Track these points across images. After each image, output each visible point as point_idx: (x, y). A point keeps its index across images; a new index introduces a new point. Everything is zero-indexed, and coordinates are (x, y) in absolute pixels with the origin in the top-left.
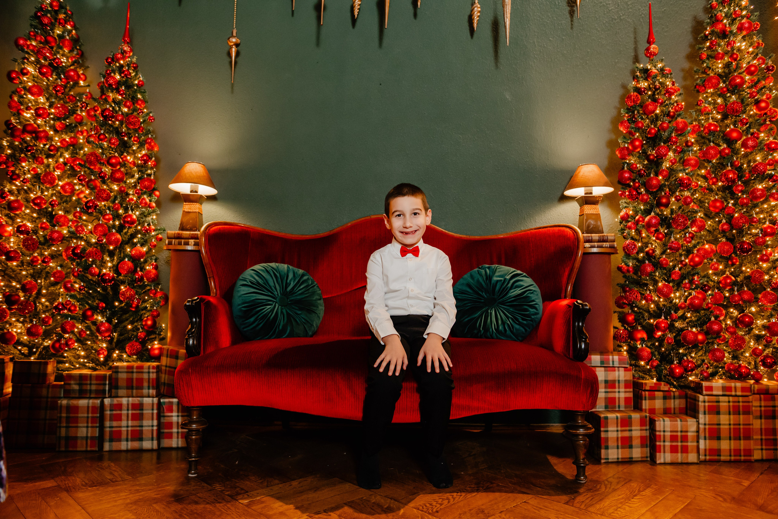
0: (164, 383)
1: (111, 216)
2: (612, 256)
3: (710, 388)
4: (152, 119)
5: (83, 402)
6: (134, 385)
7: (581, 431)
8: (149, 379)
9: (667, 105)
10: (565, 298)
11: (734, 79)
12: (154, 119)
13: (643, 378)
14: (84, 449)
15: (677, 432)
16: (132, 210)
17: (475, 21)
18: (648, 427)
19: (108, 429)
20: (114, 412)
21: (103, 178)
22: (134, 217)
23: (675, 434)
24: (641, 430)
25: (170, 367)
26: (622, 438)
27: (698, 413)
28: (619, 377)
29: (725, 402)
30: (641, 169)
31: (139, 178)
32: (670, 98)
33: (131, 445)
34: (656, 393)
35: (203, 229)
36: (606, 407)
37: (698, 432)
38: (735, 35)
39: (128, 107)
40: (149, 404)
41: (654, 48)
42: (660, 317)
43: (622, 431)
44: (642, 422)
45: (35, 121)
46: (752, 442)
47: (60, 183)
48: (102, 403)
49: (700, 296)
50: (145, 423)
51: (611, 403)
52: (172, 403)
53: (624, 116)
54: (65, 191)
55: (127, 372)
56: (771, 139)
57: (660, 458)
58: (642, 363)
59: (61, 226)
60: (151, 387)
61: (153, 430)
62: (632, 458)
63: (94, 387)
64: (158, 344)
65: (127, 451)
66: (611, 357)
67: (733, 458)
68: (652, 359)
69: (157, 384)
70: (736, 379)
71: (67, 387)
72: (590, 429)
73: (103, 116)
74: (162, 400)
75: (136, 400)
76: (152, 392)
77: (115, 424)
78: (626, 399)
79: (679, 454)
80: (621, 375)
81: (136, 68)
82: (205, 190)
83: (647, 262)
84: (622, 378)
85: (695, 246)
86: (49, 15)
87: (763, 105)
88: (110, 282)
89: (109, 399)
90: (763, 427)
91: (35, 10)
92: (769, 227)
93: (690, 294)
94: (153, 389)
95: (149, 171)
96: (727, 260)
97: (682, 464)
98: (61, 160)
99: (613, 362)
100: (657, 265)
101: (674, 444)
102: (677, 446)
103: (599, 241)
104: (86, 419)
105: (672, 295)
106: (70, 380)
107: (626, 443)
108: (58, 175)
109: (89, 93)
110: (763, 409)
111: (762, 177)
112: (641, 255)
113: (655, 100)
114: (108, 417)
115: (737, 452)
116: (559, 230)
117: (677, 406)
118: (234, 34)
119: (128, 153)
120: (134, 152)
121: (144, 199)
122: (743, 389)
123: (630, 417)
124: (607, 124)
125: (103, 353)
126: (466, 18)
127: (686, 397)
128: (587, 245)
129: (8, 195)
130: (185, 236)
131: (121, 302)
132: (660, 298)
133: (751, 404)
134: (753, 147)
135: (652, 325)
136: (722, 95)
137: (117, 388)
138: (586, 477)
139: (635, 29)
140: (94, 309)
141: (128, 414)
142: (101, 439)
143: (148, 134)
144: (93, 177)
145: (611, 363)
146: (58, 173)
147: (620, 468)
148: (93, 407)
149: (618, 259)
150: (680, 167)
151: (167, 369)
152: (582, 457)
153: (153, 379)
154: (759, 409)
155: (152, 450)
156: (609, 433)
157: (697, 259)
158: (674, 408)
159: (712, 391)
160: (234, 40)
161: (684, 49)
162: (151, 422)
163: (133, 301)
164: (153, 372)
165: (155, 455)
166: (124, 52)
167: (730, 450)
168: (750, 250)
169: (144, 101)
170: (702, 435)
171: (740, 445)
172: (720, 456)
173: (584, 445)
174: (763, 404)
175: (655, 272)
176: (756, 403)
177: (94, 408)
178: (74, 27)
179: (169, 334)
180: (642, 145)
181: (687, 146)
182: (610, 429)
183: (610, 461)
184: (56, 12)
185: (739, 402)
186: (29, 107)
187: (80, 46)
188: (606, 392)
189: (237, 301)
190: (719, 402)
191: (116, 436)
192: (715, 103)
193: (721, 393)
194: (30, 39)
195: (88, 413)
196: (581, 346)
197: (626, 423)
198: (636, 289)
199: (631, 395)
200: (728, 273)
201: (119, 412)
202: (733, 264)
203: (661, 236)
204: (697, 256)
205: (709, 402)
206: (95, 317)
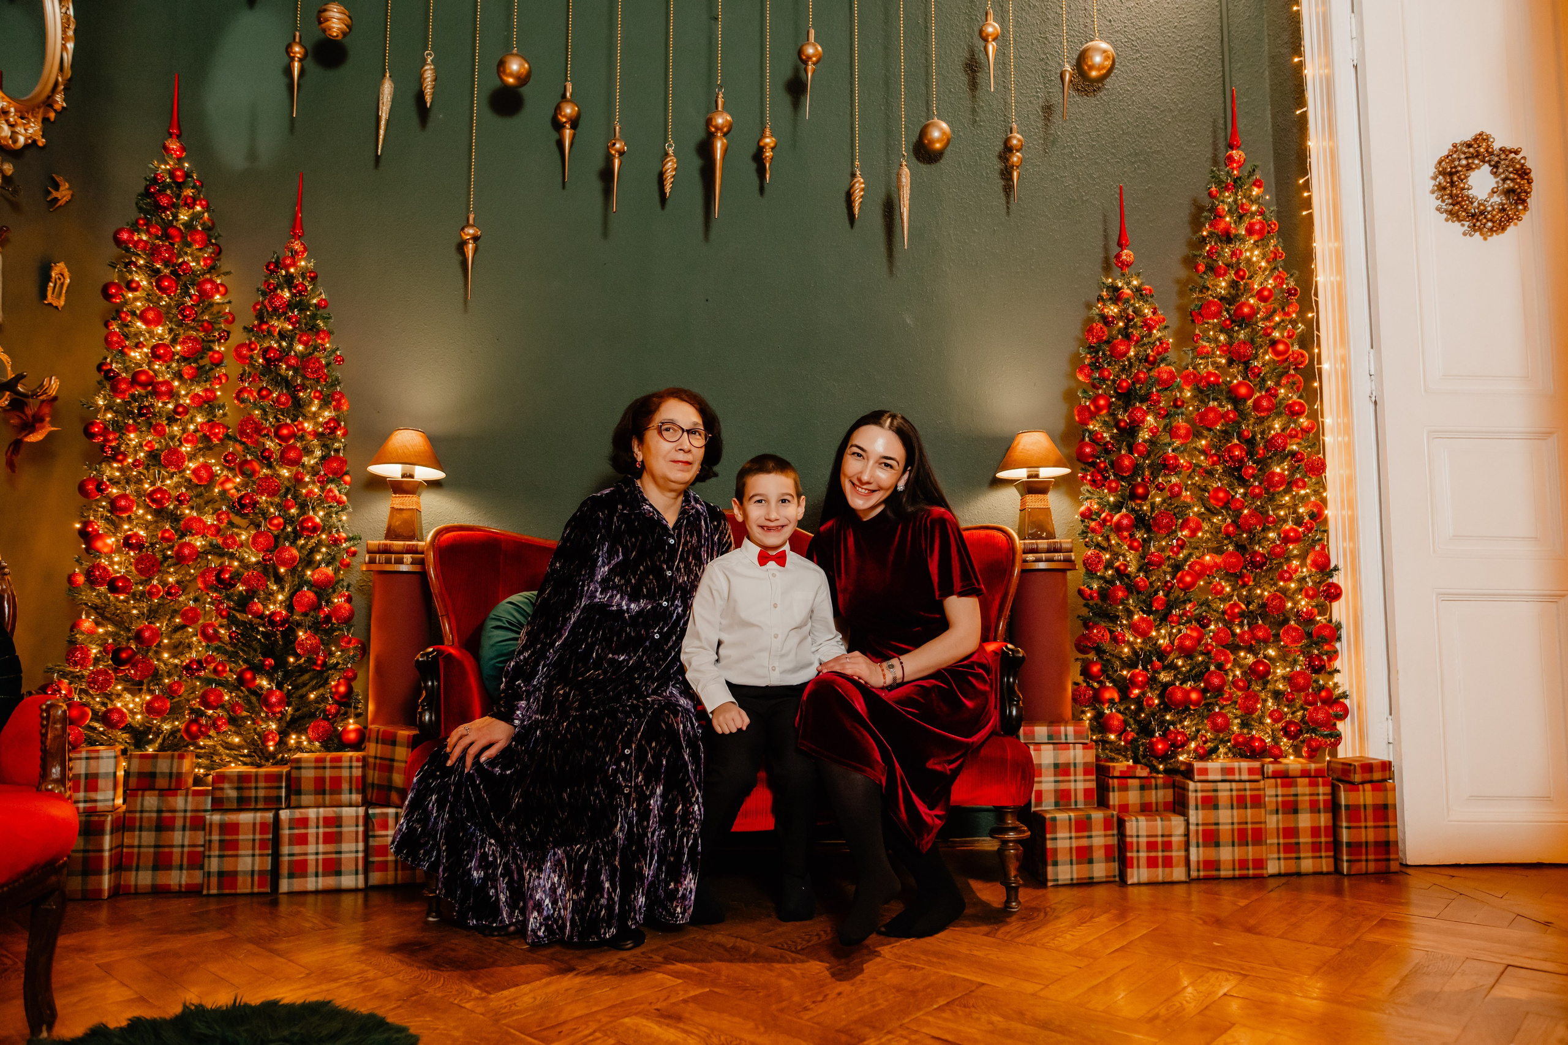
0: (373, 784)
1: (281, 520)
2: (1069, 573)
3: (1204, 771)
4: (340, 360)
5: (245, 817)
6: (327, 787)
7: (1012, 835)
8: (351, 777)
9: (1144, 344)
10: (995, 640)
11: (1240, 307)
12: (343, 360)
13: (1112, 760)
14: (248, 891)
15: (1156, 836)
16: (313, 509)
17: (857, 205)
18: (1115, 832)
19: (286, 859)
20: (296, 831)
21: (265, 458)
22: (317, 520)
23: (1153, 839)
24: (1106, 836)
25: (381, 758)
26: (1078, 848)
27: (1188, 808)
28: (1075, 758)
29: (1225, 790)
30: (1108, 442)
31: (323, 458)
32: (1150, 335)
33: (323, 882)
34: (1130, 781)
35: (429, 538)
36: (1056, 804)
37: (1187, 835)
38: (1242, 240)
39: (306, 344)
40: (351, 817)
41: (1127, 254)
42: (1137, 667)
43: (1077, 838)
44: (1107, 824)
45: (149, 364)
46: (1264, 847)
47: (192, 465)
48: (277, 817)
49: (1195, 634)
50: (346, 846)
51: (1063, 798)
52: (386, 814)
53: (1085, 357)
54: (200, 478)
55: (316, 768)
56: (1295, 398)
57: (1132, 876)
58: (1112, 737)
59: (193, 535)
60: (354, 790)
61: (357, 858)
62: (1092, 878)
63: (261, 793)
64: (355, 723)
65: (316, 892)
66: (1062, 728)
67: (1237, 873)
68: (1125, 730)
69: (361, 785)
70: (1246, 757)
71: (218, 794)
72: (1024, 832)
73: (264, 358)
74: (370, 811)
75: (330, 812)
76: (356, 797)
77: (297, 849)
78: (1087, 792)
79: (1160, 870)
80: (1079, 755)
81: (314, 279)
82: (424, 473)
83: (1118, 583)
84: (1080, 760)
85: (1186, 559)
86: (168, 192)
87: (1281, 347)
88: (282, 625)
89: (288, 811)
90: (1281, 826)
91: (144, 183)
92: (1292, 529)
93: (1180, 631)
94: (358, 792)
95: (336, 445)
96: (1236, 577)
97: (1164, 883)
98: (192, 427)
99: (1066, 736)
100: (1132, 588)
101: (1153, 854)
102: (1157, 858)
103: (1048, 551)
104: (251, 843)
105: (1154, 633)
106: (223, 782)
107: (1084, 855)
108: (187, 452)
109: (230, 313)
110: (1280, 799)
111: (1282, 455)
112: (1110, 572)
113: (1128, 337)
114: (286, 840)
115: (1243, 864)
116: (987, 535)
117: (1160, 800)
118: (471, 221)
119: (305, 417)
120: (315, 416)
121: (331, 490)
122: (1251, 771)
123: (1089, 818)
124: (1064, 366)
125: (273, 740)
126: (843, 195)
127: (1174, 786)
128: (1030, 557)
129: (107, 487)
130: (395, 548)
131: (298, 657)
132: (1136, 638)
133: (1262, 793)
134: (1269, 410)
135: (1125, 678)
136: (1224, 329)
137: (299, 793)
138: (1019, 903)
139: (1105, 216)
140: (257, 669)
141: (317, 834)
142: (275, 874)
143: (335, 385)
144: (249, 458)
145: (1063, 737)
146: (186, 448)
147: (1076, 892)
148: (261, 824)
149: (1076, 578)
150: (1166, 439)
151: (378, 761)
152: (1013, 873)
153: (357, 778)
154: (1274, 799)
155: (355, 890)
156: (1059, 842)
157: (1188, 579)
158: (1157, 803)
159: (1207, 774)
160: (471, 231)
161: (1180, 250)
162: (354, 845)
163: (318, 654)
164: (357, 767)
165: (360, 897)
166: (295, 254)
167: (1234, 861)
168: (1265, 564)
169: (329, 334)
170: (1193, 841)
171: (1248, 852)
172: (1219, 870)
173: (1016, 855)
174: (1280, 791)
175: (1127, 599)
176: (1272, 792)
177: (264, 826)
178: (207, 208)
179: (371, 707)
180: (1109, 405)
181: (1176, 406)
182: (1059, 835)
183: (1060, 883)
184: (180, 186)
185: (1245, 790)
186: (141, 342)
187: (216, 239)
188: (1056, 782)
189: (487, 652)
190: (1216, 790)
191: (299, 869)
192: (1216, 340)
193: (1219, 777)
194: (138, 231)
195: (254, 833)
196: (1011, 712)
197: (1082, 826)
198: (1103, 624)
199: (1093, 785)
200: (1235, 598)
201: (303, 831)
202: (1244, 585)
203: (1136, 544)
204: (1188, 573)
205: (1202, 791)
206: (258, 681)
